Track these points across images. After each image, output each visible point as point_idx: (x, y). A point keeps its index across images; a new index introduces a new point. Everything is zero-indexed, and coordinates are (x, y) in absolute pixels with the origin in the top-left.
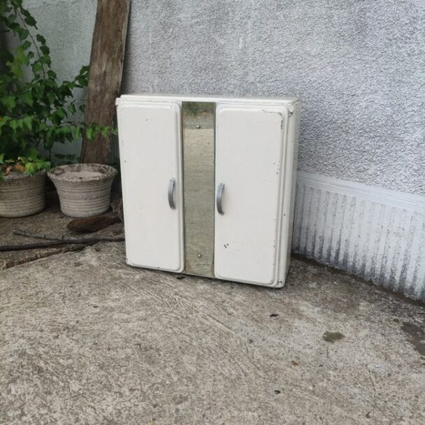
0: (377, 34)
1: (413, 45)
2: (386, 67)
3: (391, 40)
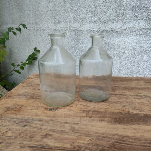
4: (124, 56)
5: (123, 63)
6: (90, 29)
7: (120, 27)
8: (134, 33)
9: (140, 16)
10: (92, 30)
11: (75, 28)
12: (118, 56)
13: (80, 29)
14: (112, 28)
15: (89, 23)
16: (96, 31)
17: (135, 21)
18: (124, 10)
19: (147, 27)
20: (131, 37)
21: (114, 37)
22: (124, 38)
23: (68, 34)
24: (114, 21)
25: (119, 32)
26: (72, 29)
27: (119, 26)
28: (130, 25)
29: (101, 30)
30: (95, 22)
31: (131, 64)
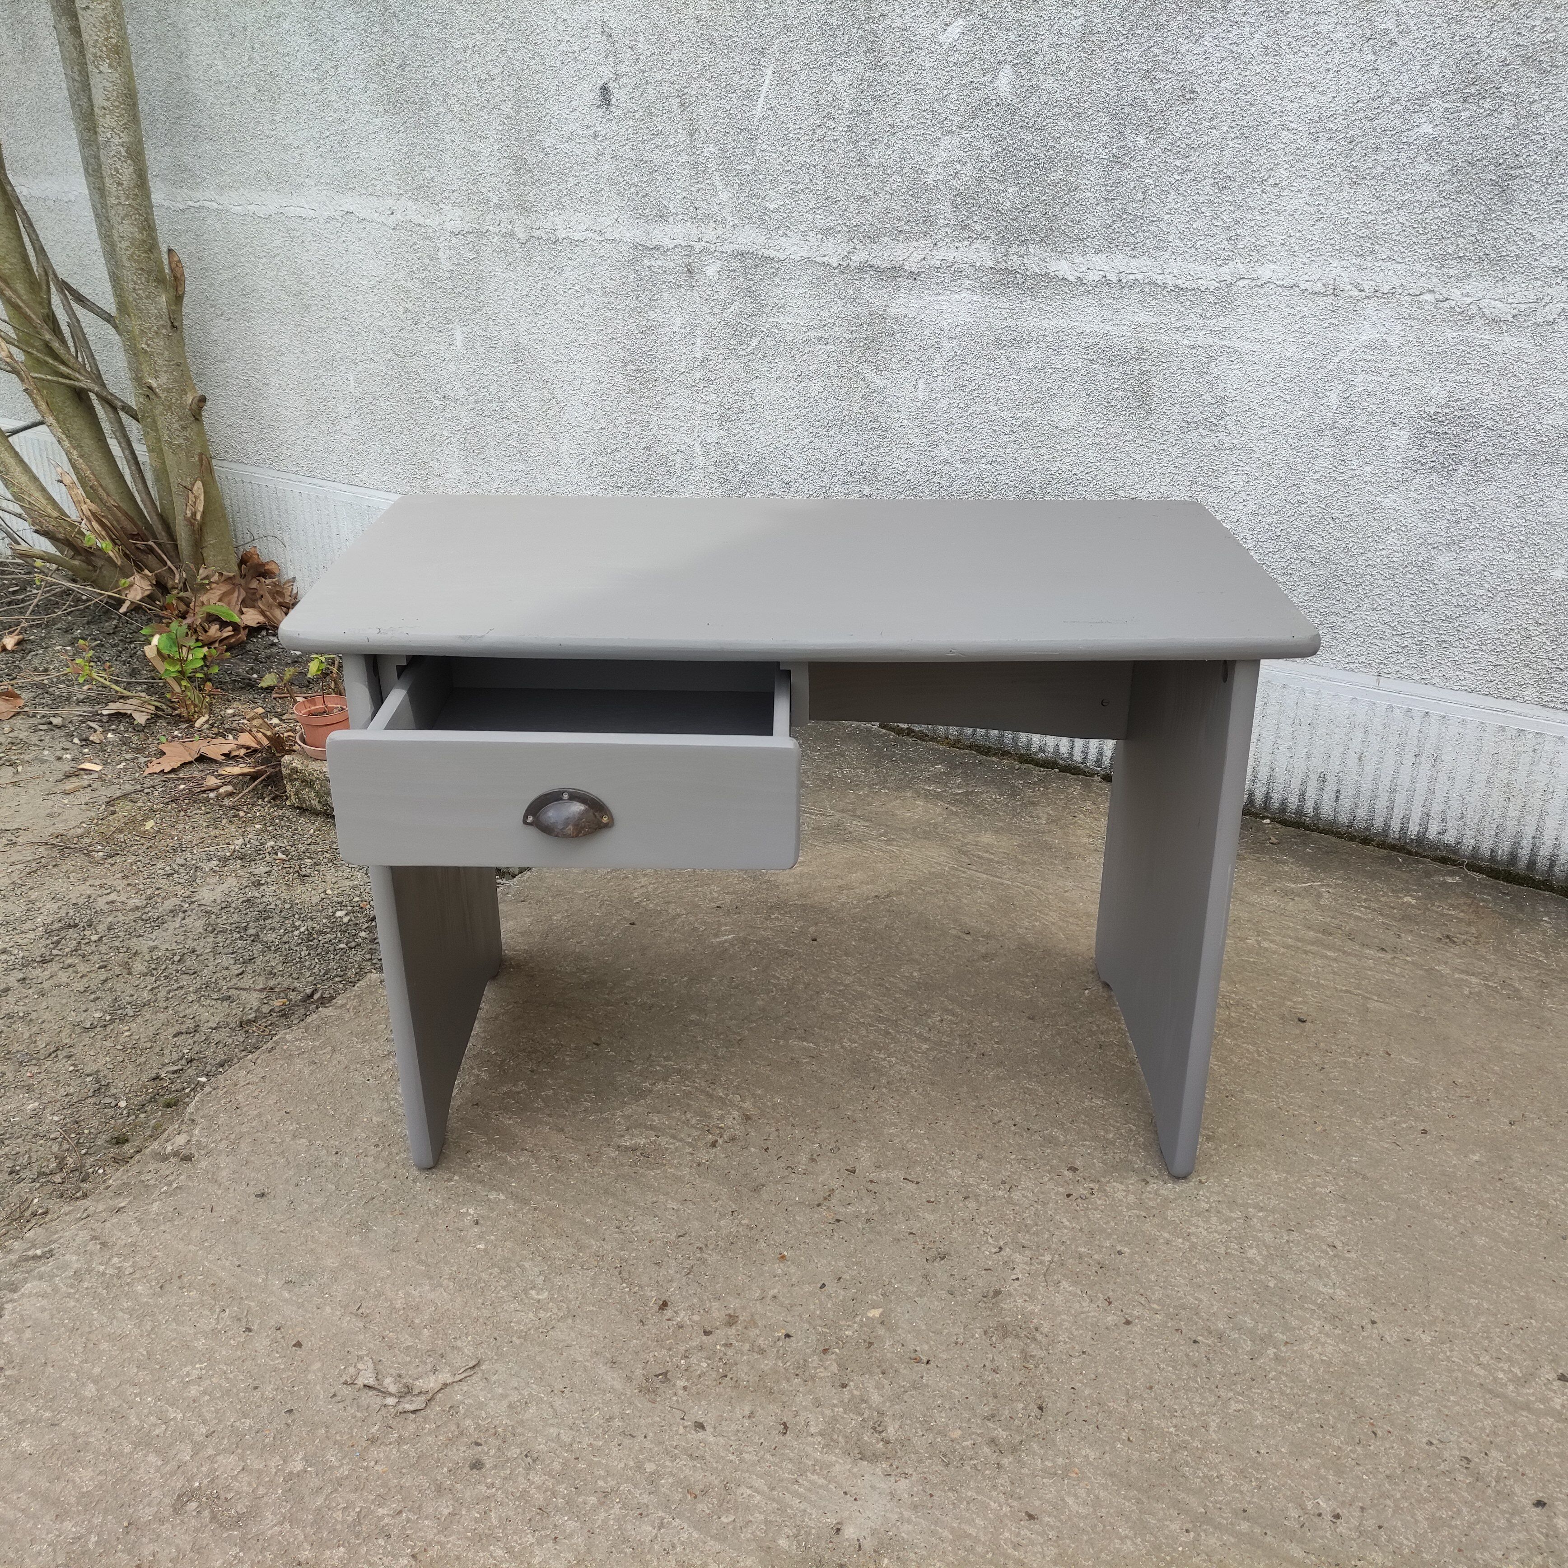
0: (1168, 412)
1: (1222, 436)
2: (1184, 461)
3: (1188, 423)
4: (939, 362)
5: (937, 385)
6: (810, 255)
7: (920, 257)
8: (966, 282)
9: (978, 227)
10: (818, 259)
11: (744, 249)
13: (767, 253)
14: (892, 257)
15: (804, 234)
16: (835, 265)
17: (966, 243)
18: (930, 201)
19: (1000, 266)
20: (957, 296)
21: (903, 290)
22: (934, 298)
23: (711, 271)
24: (898, 234)
25: (919, 274)
26: (728, 248)
27: (917, 256)
28: (951, 255)
29: (853, 265)
30: (827, 232)
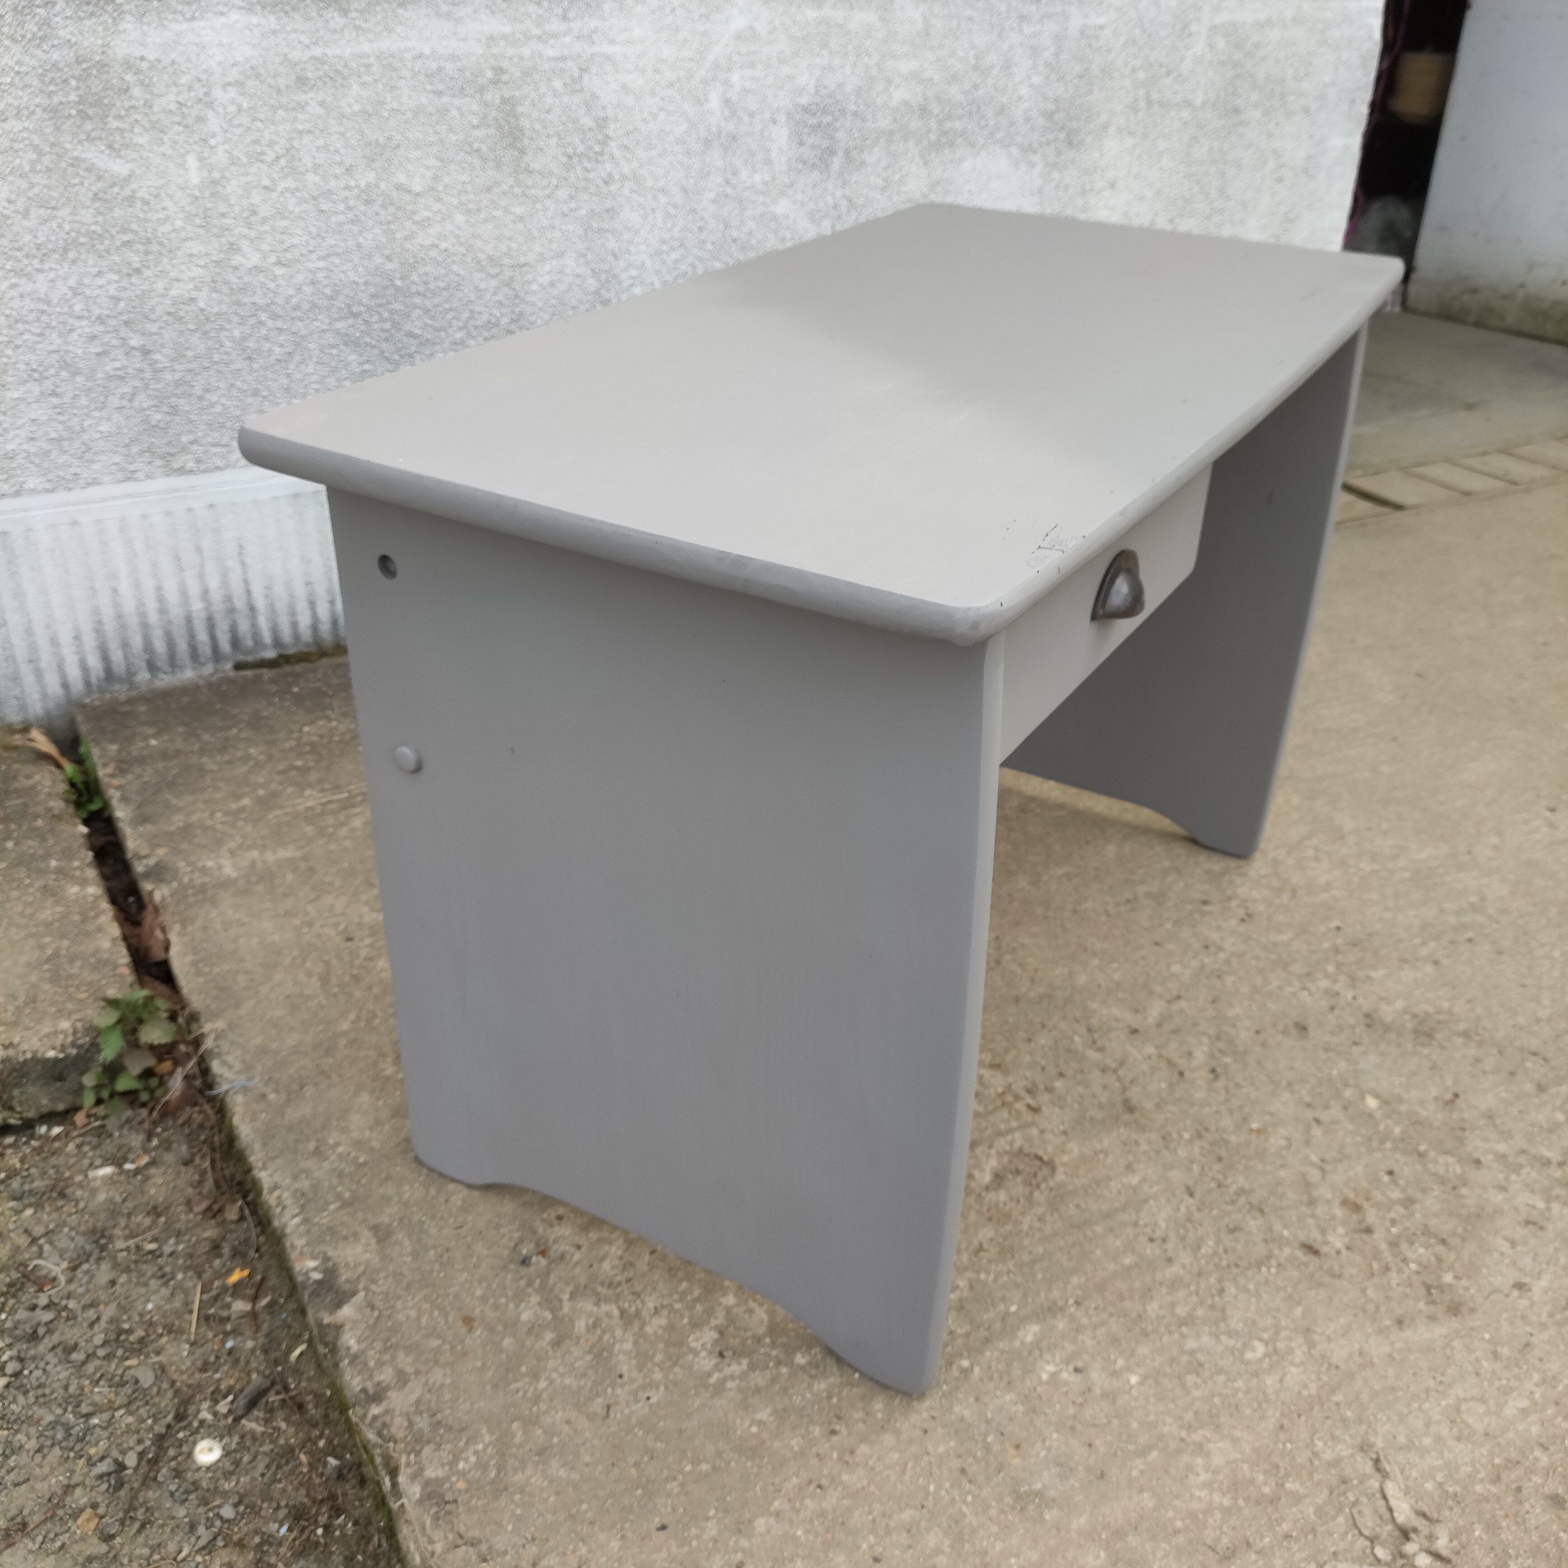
12: (179, 124)
31: (259, 157)
